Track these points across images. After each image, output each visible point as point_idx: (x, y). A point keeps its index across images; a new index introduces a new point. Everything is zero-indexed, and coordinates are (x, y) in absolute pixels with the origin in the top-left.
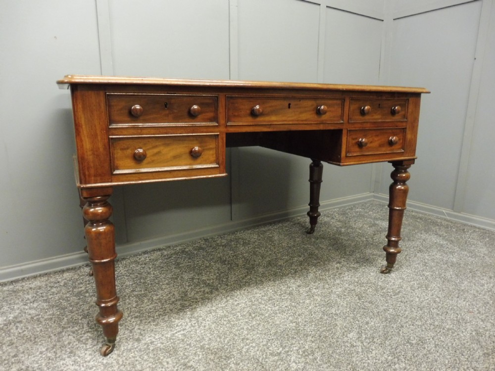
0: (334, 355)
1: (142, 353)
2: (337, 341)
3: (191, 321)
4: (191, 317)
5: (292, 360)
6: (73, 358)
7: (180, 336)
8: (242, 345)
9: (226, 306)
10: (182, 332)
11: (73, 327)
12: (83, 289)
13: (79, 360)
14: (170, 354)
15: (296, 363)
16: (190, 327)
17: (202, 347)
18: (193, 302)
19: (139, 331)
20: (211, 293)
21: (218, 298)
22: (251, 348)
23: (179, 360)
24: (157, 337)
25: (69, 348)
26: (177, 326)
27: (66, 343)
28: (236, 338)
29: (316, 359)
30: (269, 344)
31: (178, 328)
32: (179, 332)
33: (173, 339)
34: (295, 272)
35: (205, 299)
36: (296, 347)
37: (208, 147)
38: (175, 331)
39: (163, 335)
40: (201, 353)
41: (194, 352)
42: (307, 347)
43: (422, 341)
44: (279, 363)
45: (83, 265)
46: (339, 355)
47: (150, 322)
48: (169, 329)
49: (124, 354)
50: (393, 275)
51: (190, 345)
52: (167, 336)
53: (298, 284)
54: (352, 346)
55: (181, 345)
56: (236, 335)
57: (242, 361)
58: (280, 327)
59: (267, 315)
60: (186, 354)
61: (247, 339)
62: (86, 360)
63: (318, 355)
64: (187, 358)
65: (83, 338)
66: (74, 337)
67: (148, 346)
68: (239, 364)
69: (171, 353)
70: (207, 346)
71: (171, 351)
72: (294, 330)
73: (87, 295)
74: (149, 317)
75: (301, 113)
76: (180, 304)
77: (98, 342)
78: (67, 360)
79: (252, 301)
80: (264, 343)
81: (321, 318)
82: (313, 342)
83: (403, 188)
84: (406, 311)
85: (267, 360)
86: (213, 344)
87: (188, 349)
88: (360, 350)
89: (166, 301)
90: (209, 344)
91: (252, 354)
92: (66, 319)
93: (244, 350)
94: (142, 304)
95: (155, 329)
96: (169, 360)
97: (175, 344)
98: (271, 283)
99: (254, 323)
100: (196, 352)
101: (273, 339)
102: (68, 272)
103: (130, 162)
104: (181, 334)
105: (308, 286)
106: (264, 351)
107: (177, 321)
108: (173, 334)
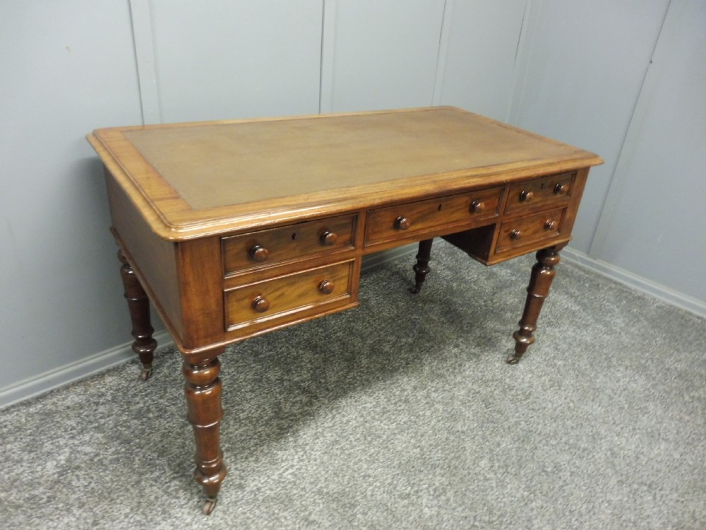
0: (468, 493)
1: (252, 506)
2: (469, 474)
3: (297, 452)
4: (295, 446)
5: (424, 504)
6: (169, 521)
7: (289, 476)
8: (365, 485)
9: (334, 425)
10: (290, 471)
11: (152, 472)
12: (142, 405)
13: (177, 522)
14: (286, 506)
15: (429, 507)
16: (298, 462)
17: (320, 492)
18: (292, 420)
19: (237, 472)
20: (311, 404)
21: (322, 412)
22: (376, 489)
23: (298, 514)
24: (262, 481)
25: (159, 506)
26: (282, 461)
27: (152, 498)
28: (356, 475)
29: (448, 500)
30: (395, 482)
31: (283, 464)
32: (287, 470)
33: (283, 482)
34: (408, 364)
35: (305, 415)
36: (425, 484)
37: (340, 276)
38: (282, 470)
39: (269, 477)
40: (320, 501)
41: (312, 499)
42: (437, 484)
43: (557, 468)
44: (410, 509)
45: (127, 363)
46: (473, 493)
47: (246, 458)
48: (274, 467)
49: (231, 510)
50: (521, 365)
51: (303, 489)
52: (273, 477)
53: (413, 384)
54: (486, 479)
55: (295, 492)
56: (355, 471)
57: (369, 509)
58: (403, 456)
59: (385, 437)
60: (303, 503)
61: (369, 476)
62: (186, 522)
63: (450, 494)
64: (306, 510)
65: (171, 489)
66: (158, 488)
67: (255, 495)
68: (366, 514)
69: (286, 503)
70: (325, 490)
71: (286, 501)
72: (419, 459)
73: (151, 415)
74: (244, 448)
75: (452, 213)
76: (278, 425)
77: (192, 494)
78: (163, 523)
79: (362, 416)
80: (389, 481)
81: (447, 439)
82: (443, 476)
83: (548, 273)
84: (538, 424)
85: (396, 505)
86: (331, 486)
87: (304, 495)
88: (494, 485)
89: (257, 421)
90: (327, 487)
91: (379, 498)
92: (137, 458)
93: (369, 493)
94: (228, 428)
95: (257, 467)
96: (286, 514)
97: (287, 490)
98: (380, 384)
99: (372, 451)
100: (315, 500)
101: (398, 474)
102: (110, 375)
103: (247, 313)
104: (290, 474)
105: (425, 388)
106: (391, 492)
107: (279, 452)
108: (280, 474)
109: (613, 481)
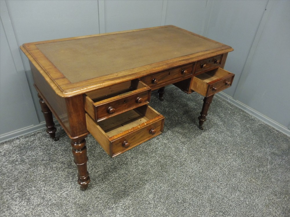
1: (45, 207)
2: (143, 200)
3: (71, 184)
4: (72, 181)
5: (118, 213)
6: (9, 211)
7: (65, 195)
8: (95, 202)
10: (66, 192)
11: (9, 189)
12: (15, 158)
13: (12, 212)
14: (59, 208)
15: (119, 214)
16: (71, 189)
17: (75, 203)
19: (44, 191)
22: (100, 204)
23: (63, 212)
24: (53, 196)
25: (7, 204)
26: (64, 188)
27: (5, 200)
28: (93, 197)
29: (129, 212)
30: (109, 201)
31: (64, 189)
32: (65, 192)
33: (61, 197)
36: (121, 203)
38: (63, 191)
39: (56, 194)
40: (74, 207)
41: (71, 206)
42: (127, 204)
43: (184, 201)
44: (111, 214)
45: (15, 139)
47: (50, 185)
48: (60, 190)
49: (36, 208)
51: (69, 201)
52: (58, 195)
54: (149, 203)
55: (65, 202)
56: (93, 195)
57: (93, 213)
58: (116, 189)
59: (111, 180)
60: (67, 207)
61: (99, 198)
62: (16, 212)
63: (131, 209)
64: (67, 211)
65: (15, 197)
66: (9, 196)
67: (48, 202)
68: (92, 215)
69: (59, 207)
70: (78, 202)
72: (123, 191)
73: (17, 163)
74: (50, 180)
76: (67, 171)
77: (22, 200)
78: (6, 212)
79: (105, 170)
80: (107, 201)
81: (138, 183)
82: (130, 200)
85: (106, 212)
86: (81, 201)
87: (68, 204)
88: (152, 206)
89: (60, 169)
90: (79, 201)
91: (99, 208)
92: (5, 182)
93: (96, 205)
94: (47, 171)
95: (53, 190)
96: (58, 212)
97: (62, 201)
99: (104, 186)
100: (72, 206)
101: (111, 198)
102: (6, 144)
104: (65, 194)
106: (106, 206)
107: (64, 184)
108: (62, 194)
109: (208, 209)
